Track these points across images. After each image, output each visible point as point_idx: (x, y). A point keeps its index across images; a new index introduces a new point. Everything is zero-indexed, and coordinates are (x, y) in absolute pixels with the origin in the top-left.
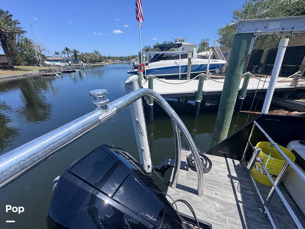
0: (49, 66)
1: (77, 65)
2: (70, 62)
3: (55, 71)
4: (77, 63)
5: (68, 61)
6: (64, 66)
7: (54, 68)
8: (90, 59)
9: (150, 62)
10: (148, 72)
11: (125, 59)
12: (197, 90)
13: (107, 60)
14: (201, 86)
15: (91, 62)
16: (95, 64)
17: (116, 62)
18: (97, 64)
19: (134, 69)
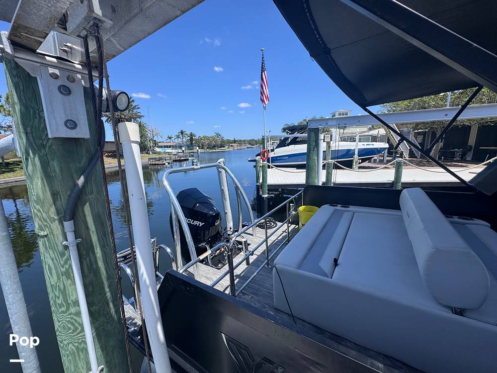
0: (159, 153)
1: (192, 152)
2: (183, 149)
3: (165, 160)
4: (192, 150)
5: (181, 147)
6: (176, 153)
7: (164, 156)
8: (208, 144)
9: (277, 148)
10: (274, 159)
11: (256, 142)
12: (325, 181)
13: (232, 144)
14: (329, 176)
15: (210, 148)
16: (214, 150)
17: (243, 147)
18: (217, 150)
19: (256, 156)
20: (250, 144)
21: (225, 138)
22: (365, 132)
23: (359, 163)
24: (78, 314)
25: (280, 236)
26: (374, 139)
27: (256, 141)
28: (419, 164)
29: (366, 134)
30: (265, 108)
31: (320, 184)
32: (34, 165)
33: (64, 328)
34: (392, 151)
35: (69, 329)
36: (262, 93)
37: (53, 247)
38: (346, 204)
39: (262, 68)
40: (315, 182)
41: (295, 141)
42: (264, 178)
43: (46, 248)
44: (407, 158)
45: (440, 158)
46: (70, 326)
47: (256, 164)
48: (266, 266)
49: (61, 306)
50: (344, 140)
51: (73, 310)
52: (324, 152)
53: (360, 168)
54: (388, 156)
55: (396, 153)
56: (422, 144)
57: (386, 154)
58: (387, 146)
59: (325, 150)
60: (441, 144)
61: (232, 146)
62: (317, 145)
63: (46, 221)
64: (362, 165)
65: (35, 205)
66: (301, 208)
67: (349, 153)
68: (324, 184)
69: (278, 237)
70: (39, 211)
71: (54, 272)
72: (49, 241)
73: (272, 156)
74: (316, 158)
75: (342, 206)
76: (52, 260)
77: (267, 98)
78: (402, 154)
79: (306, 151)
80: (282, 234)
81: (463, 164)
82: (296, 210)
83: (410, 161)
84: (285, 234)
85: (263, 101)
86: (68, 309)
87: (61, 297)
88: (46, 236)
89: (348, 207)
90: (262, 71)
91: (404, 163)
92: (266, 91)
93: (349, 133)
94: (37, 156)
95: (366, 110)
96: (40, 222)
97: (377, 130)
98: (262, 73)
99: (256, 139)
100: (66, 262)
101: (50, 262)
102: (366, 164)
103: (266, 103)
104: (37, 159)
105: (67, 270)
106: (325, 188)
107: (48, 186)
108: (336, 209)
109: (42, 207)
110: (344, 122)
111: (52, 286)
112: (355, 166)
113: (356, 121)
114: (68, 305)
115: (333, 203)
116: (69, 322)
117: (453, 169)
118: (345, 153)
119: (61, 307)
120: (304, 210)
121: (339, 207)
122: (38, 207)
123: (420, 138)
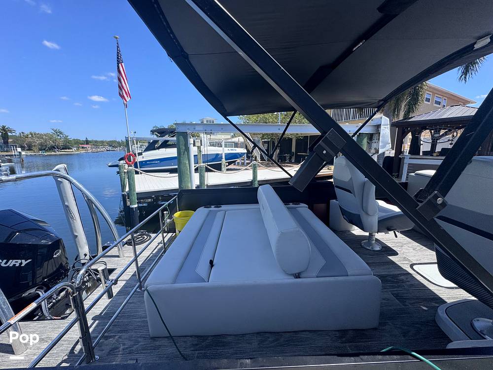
1: (6, 156)
4: (7, 151)
9: (145, 151)
10: (143, 164)
12: (199, 184)
13: (82, 146)
14: (202, 178)
15: (44, 149)
16: (54, 153)
18: (58, 153)
19: (119, 160)
22: (228, 139)
23: (227, 166)
25: (155, 249)
26: (236, 145)
27: (119, 143)
28: (267, 166)
29: (230, 141)
30: (126, 105)
31: (194, 188)
34: (249, 155)
36: (121, 88)
38: (218, 204)
39: (118, 58)
40: (188, 187)
41: (165, 145)
42: (132, 186)
44: (260, 161)
45: (278, 161)
47: (120, 169)
48: (138, 290)
50: (213, 145)
52: (194, 156)
53: (227, 170)
54: (247, 160)
55: (252, 157)
56: (267, 150)
57: (246, 158)
58: (245, 151)
59: (197, 154)
60: (278, 151)
62: (187, 149)
64: (230, 167)
66: (177, 215)
67: (217, 157)
68: (198, 187)
69: (153, 252)
73: (139, 160)
74: (187, 162)
75: (215, 207)
77: (128, 94)
78: (256, 158)
79: (176, 156)
80: (158, 246)
81: (291, 165)
82: (170, 217)
83: (261, 163)
84: (161, 245)
85: (123, 97)
89: (221, 207)
90: (118, 63)
91: (258, 165)
92: (126, 86)
93: (217, 139)
95: (227, 119)
97: (238, 138)
98: (118, 64)
102: (232, 166)
103: (128, 101)
106: (199, 191)
108: (210, 211)
110: (210, 128)
112: (224, 168)
113: (221, 128)
115: (207, 205)
117: (286, 169)
118: (214, 157)
120: (180, 216)
121: (213, 208)
123: (266, 145)
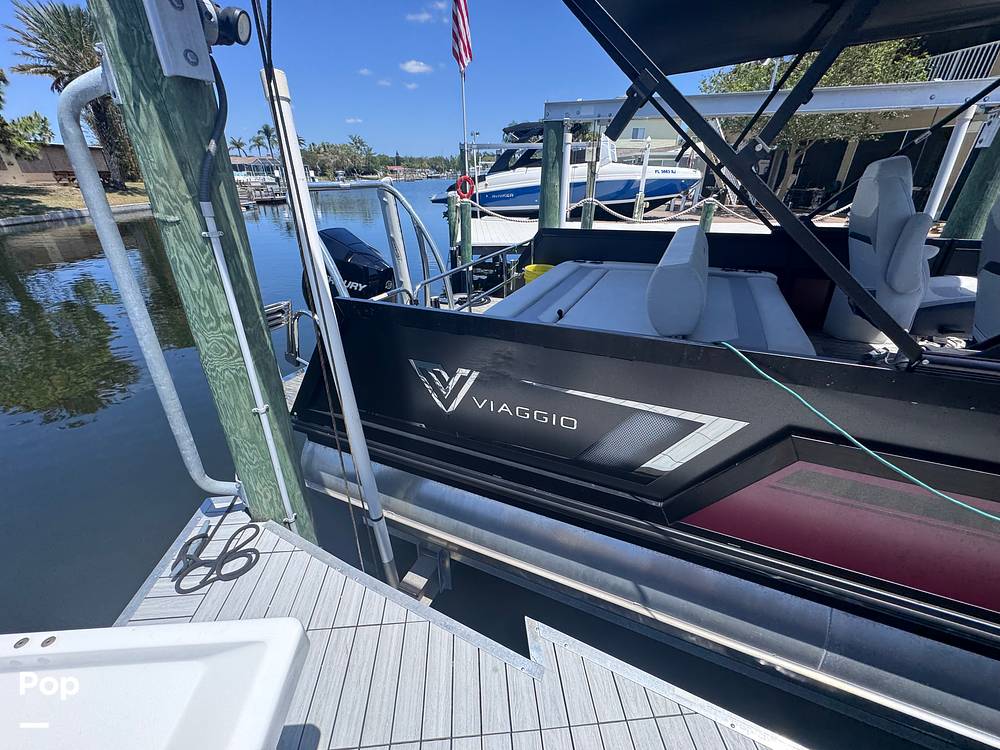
2: (277, 173)
5: (268, 170)
6: (259, 184)
8: (336, 165)
9: (490, 173)
10: (487, 198)
11: (448, 165)
13: (392, 167)
16: (354, 182)
17: (419, 174)
18: (359, 182)
19: (449, 190)
20: (433, 168)
21: (377, 152)
23: (646, 210)
24: (234, 332)
27: (446, 161)
30: (463, 74)
32: (148, 115)
33: (216, 349)
35: (223, 351)
36: (456, 36)
37: (188, 238)
38: (598, 258)
41: (528, 160)
42: (466, 236)
43: (179, 240)
44: (734, 205)
46: (223, 347)
47: (449, 206)
49: (208, 320)
50: (624, 161)
51: (225, 326)
53: (646, 219)
60: (793, 177)
61: (392, 171)
62: (560, 157)
63: (175, 201)
65: (157, 177)
66: (530, 268)
67: (629, 188)
70: (163, 185)
71: (194, 274)
72: (182, 229)
73: (480, 191)
74: (557, 184)
75: (591, 263)
76: (191, 256)
77: (468, 50)
85: (458, 57)
86: (219, 324)
87: (207, 307)
88: (178, 222)
89: (602, 263)
92: (466, 31)
94: (151, 102)
96: (166, 202)
99: (446, 156)
100: (208, 262)
101: (187, 259)
103: (466, 64)
104: (152, 107)
105: (211, 272)
107: (172, 148)
108: (581, 266)
109: (168, 180)
111: (193, 293)
114: (218, 319)
115: (580, 259)
116: (221, 342)
119: (208, 322)
120: (535, 270)
121: (587, 264)
122: (161, 180)
